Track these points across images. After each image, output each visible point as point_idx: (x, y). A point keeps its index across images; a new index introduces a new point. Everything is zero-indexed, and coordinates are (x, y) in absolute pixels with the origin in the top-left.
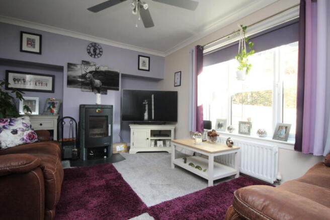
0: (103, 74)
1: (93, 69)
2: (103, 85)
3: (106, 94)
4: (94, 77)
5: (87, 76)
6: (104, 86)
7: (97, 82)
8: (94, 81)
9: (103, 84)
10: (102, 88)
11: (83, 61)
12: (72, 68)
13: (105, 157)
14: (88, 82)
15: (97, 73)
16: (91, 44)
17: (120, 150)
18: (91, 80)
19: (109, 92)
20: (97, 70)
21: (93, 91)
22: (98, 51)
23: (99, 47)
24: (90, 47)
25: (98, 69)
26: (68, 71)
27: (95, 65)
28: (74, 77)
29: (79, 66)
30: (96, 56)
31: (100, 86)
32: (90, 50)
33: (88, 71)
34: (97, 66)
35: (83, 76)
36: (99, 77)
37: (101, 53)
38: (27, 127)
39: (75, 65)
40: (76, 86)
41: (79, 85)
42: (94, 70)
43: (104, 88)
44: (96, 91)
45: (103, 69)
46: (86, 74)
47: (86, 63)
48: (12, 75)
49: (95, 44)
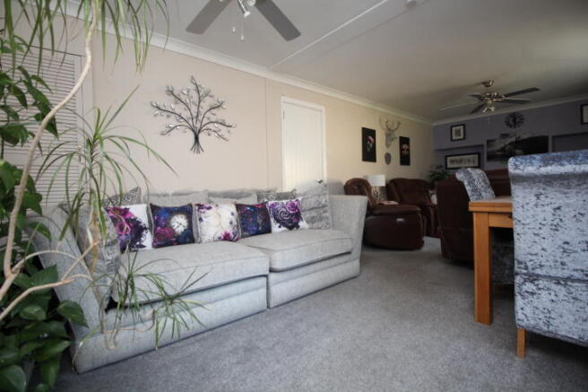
4: (513, 147)
11: (502, 135)
12: (491, 144)
15: (518, 144)
16: (510, 115)
22: (518, 120)
23: (519, 115)
24: (509, 119)
25: (519, 138)
26: (487, 147)
27: (515, 135)
28: (493, 152)
29: (497, 141)
30: (517, 126)
32: (509, 121)
33: (507, 143)
34: (518, 136)
35: (502, 149)
37: (522, 121)
39: (493, 141)
42: (515, 140)
46: (505, 147)
47: (505, 136)
48: (449, 159)
49: (514, 113)
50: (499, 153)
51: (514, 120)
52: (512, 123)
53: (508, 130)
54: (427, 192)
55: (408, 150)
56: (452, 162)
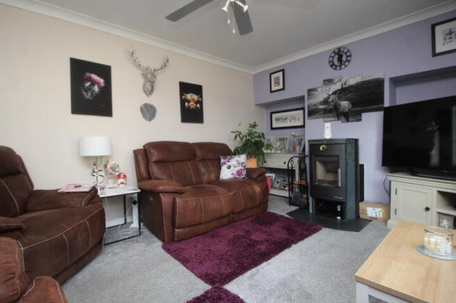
0: (352, 90)
1: (338, 86)
2: (353, 107)
3: (360, 120)
4: (339, 98)
5: (330, 100)
6: (355, 109)
7: (345, 104)
8: (339, 105)
9: (354, 105)
10: (352, 112)
11: (325, 81)
12: (312, 95)
13: (339, 218)
14: (331, 107)
15: (343, 92)
16: (334, 52)
17: (374, 215)
18: (335, 104)
19: (364, 115)
20: (344, 86)
21: (338, 120)
22: (344, 58)
23: (346, 51)
24: (333, 57)
25: (345, 84)
26: (308, 99)
27: (340, 80)
28: (315, 105)
29: (319, 90)
30: (343, 67)
31: (349, 110)
32: (333, 61)
33: (331, 92)
34: (343, 81)
35: (325, 102)
36: (348, 96)
37: (349, 59)
38: (239, 164)
39: (314, 90)
40: (317, 115)
41: (321, 114)
42: (340, 87)
43: (356, 111)
44: (343, 118)
45: (352, 82)
46: (328, 98)
47: (329, 82)
48: (274, 116)
49: (339, 49)
50: (321, 107)
51: (340, 60)
52: (336, 62)
53: (332, 74)
54: (220, 160)
55: (200, 102)
56: (277, 120)
